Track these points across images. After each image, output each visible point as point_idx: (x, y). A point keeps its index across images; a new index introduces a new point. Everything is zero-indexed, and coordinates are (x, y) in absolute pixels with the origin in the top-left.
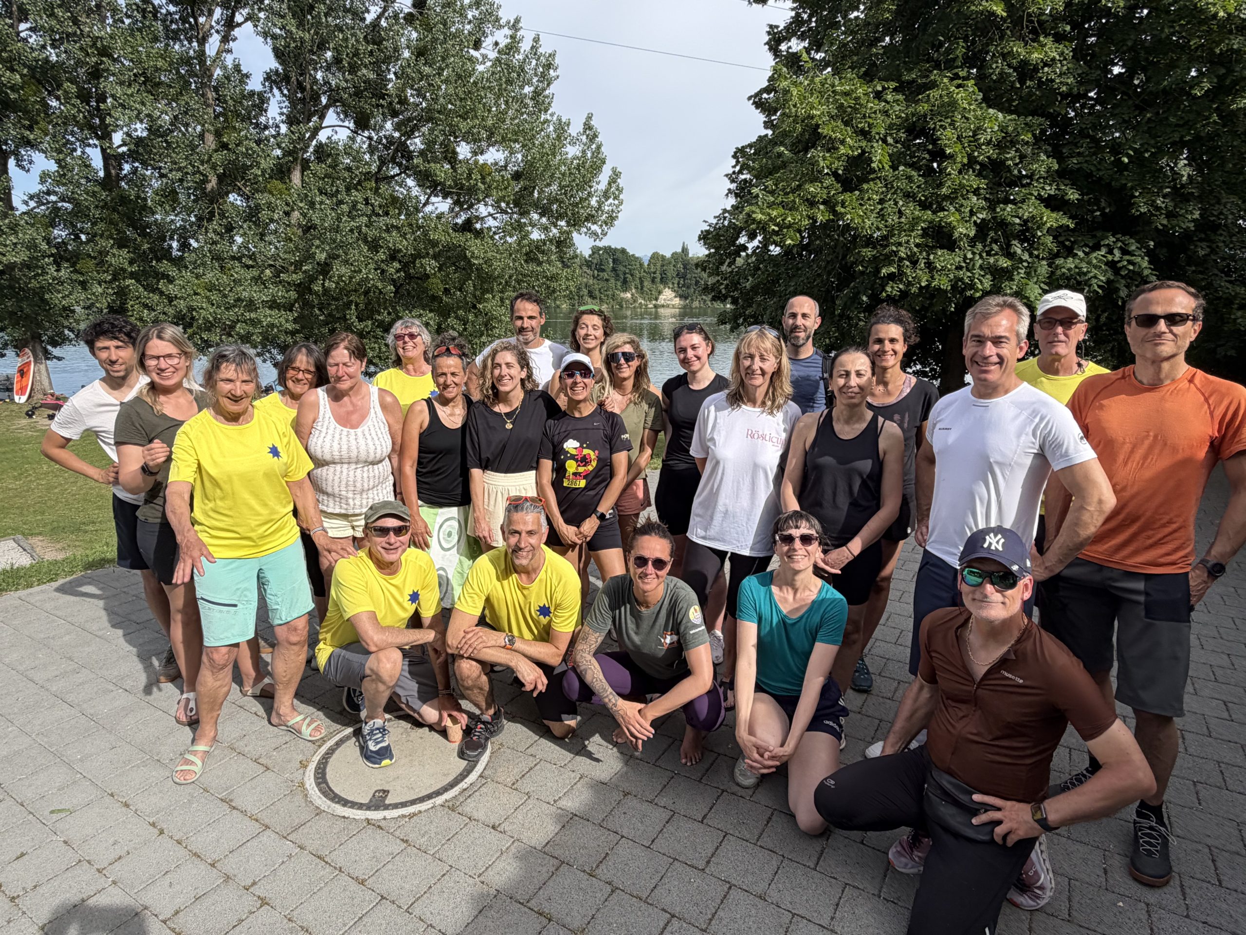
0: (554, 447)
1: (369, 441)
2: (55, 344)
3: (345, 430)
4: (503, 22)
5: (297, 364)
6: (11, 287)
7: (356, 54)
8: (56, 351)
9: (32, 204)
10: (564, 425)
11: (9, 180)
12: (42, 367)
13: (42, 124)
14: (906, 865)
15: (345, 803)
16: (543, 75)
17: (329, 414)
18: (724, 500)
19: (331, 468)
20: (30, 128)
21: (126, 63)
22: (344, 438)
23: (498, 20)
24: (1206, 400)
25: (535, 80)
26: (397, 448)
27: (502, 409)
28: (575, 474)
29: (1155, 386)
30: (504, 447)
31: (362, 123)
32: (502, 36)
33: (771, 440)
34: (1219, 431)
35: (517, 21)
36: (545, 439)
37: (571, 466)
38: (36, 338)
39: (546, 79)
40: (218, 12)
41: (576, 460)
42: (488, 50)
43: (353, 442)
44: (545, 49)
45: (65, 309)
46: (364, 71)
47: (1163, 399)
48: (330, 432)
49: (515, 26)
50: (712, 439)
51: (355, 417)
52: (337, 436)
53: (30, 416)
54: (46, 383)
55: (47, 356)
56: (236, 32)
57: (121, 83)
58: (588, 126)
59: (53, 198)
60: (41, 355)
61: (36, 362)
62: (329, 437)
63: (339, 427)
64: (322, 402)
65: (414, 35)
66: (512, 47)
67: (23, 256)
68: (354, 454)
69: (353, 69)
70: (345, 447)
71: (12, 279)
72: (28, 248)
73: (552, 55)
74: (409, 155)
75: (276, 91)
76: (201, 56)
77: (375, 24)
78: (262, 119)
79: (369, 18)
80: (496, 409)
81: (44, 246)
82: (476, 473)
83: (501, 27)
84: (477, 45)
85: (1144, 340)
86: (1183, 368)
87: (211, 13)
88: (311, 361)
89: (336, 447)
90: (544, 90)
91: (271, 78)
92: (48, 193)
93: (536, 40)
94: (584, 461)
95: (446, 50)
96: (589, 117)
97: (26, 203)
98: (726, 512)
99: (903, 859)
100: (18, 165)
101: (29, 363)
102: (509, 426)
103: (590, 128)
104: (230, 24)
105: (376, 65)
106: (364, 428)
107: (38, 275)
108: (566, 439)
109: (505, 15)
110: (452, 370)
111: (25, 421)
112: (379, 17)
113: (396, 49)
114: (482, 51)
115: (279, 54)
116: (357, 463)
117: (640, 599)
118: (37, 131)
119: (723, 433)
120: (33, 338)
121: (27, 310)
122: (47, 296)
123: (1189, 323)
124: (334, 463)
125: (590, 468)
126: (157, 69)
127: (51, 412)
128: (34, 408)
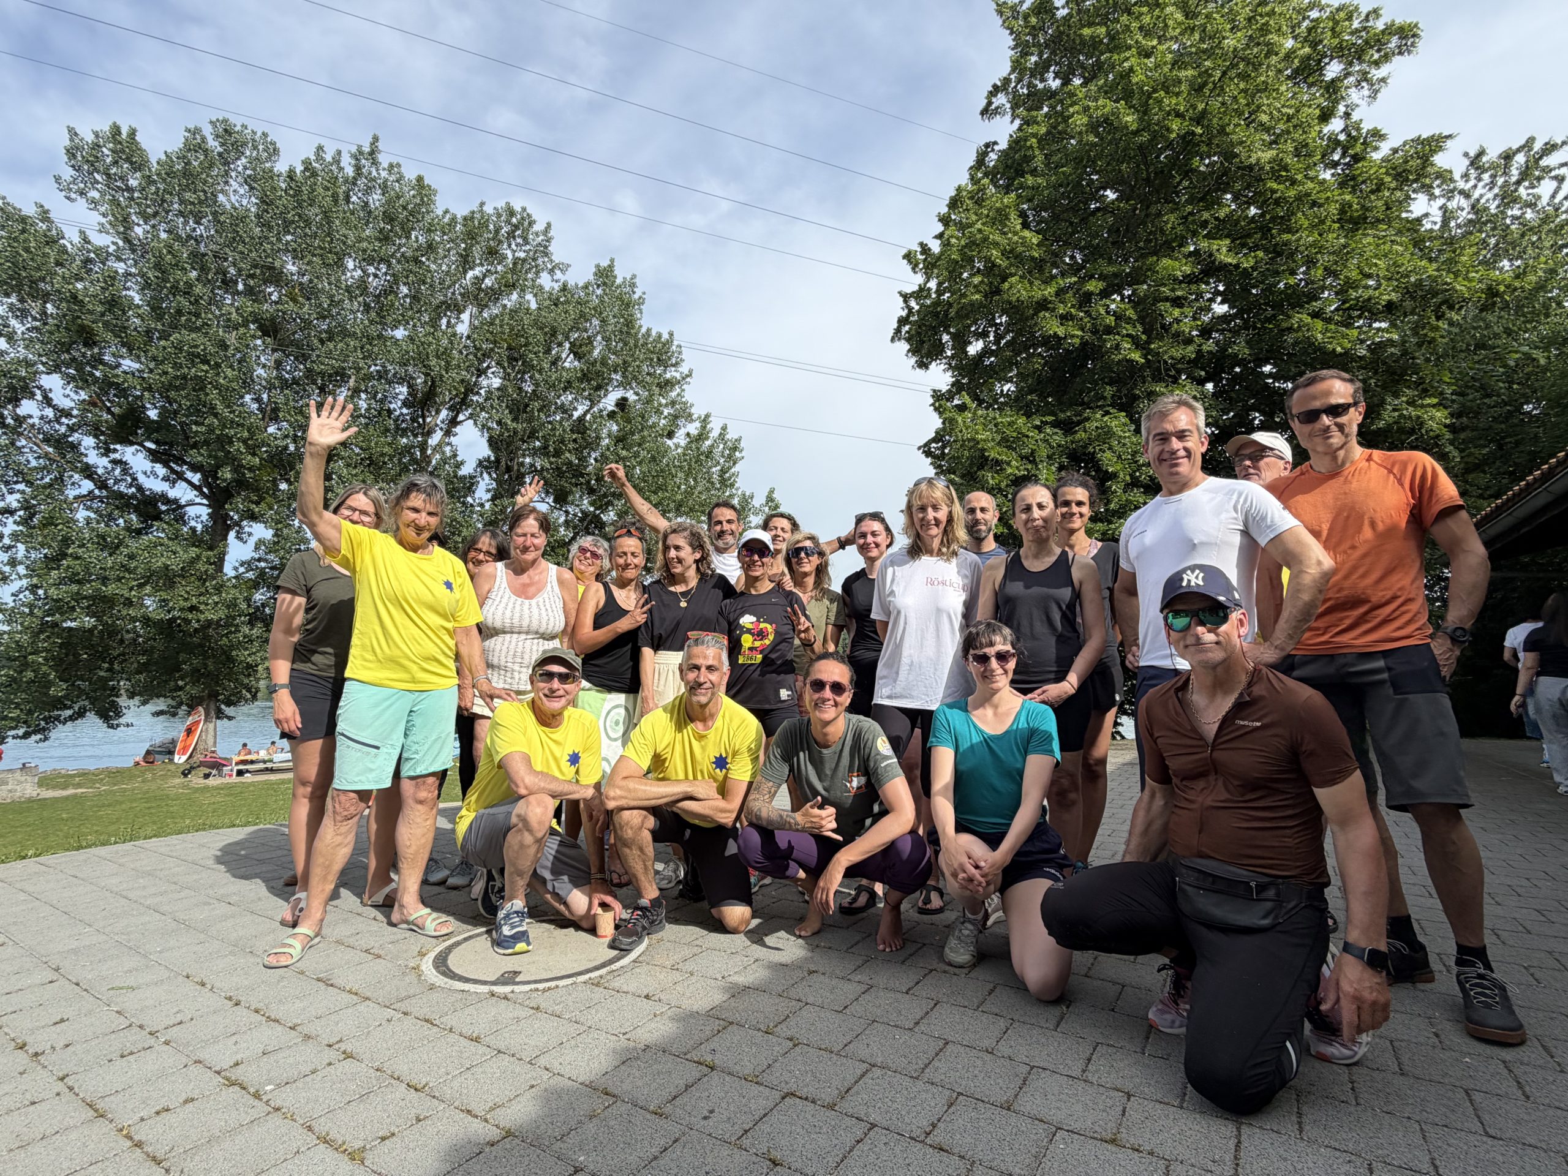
0: (730, 624)
1: (543, 611)
2: (229, 703)
3: (520, 600)
4: (695, 416)
5: (480, 546)
6: (201, 646)
7: (562, 442)
8: (229, 711)
9: (242, 570)
10: (740, 603)
11: (226, 546)
12: (211, 726)
13: (269, 499)
14: (1173, 1022)
15: (467, 980)
16: (730, 457)
17: (505, 584)
18: (910, 651)
19: (500, 638)
20: (257, 503)
21: (357, 450)
22: (518, 608)
23: (690, 415)
24: (1390, 471)
25: (722, 460)
26: (569, 630)
27: (679, 589)
28: (750, 649)
29: (1335, 473)
30: (678, 624)
31: (561, 499)
32: (693, 428)
33: (951, 585)
34: (1413, 498)
35: (707, 416)
36: (721, 619)
37: (747, 641)
38: (214, 696)
39: (732, 460)
40: (444, 413)
41: (753, 634)
42: (680, 438)
43: (526, 611)
44: (731, 435)
45: (249, 666)
46: (568, 455)
47: (1346, 481)
48: (504, 600)
49: (705, 420)
50: (892, 593)
51: (532, 590)
52: (511, 605)
53: (185, 775)
54: (210, 742)
55: (220, 715)
56: (458, 429)
57: (348, 465)
58: (770, 499)
59: (263, 564)
60: (213, 714)
61: (206, 721)
62: (503, 605)
63: (514, 597)
64: (499, 574)
65: (615, 428)
66: (702, 436)
67: (221, 613)
68: (525, 624)
69: (558, 453)
70: (517, 615)
71: (207, 638)
72: (228, 607)
73: (739, 440)
74: (601, 525)
75: (485, 475)
76: (423, 447)
77: (581, 419)
78: (469, 499)
79: (576, 414)
80: (672, 589)
81: (244, 606)
82: (647, 651)
83: (692, 421)
84: (670, 435)
85: (1311, 435)
86: (1358, 452)
87: (438, 412)
88: (494, 543)
89: (508, 614)
90: (730, 468)
91: (484, 465)
92: (259, 560)
93: (724, 428)
94: (761, 635)
95: (643, 437)
96: (772, 491)
97: (236, 569)
98: (911, 665)
99: (1168, 1017)
100: (237, 537)
101: (198, 722)
102: (683, 604)
103: (772, 500)
104: (454, 422)
105: (578, 451)
106: (539, 599)
107: (231, 632)
108: (742, 615)
109: (697, 411)
110: (633, 549)
111: (179, 780)
112: (585, 414)
113: (598, 438)
114: (675, 440)
115: (493, 443)
116: (527, 633)
117: (819, 738)
118: (263, 505)
119: (902, 585)
120: (210, 696)
121: (211, 667)
122: (234, 653)
123: (1352, 410)
124: (505, 632)
125: (767, 642)
126: (383, 455)
127: (207, 771)
128: (192, 768)
